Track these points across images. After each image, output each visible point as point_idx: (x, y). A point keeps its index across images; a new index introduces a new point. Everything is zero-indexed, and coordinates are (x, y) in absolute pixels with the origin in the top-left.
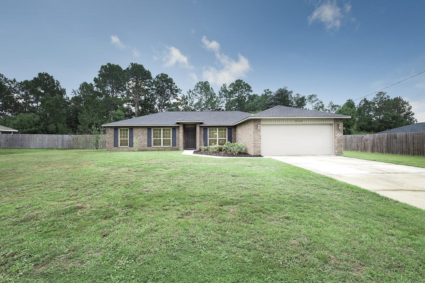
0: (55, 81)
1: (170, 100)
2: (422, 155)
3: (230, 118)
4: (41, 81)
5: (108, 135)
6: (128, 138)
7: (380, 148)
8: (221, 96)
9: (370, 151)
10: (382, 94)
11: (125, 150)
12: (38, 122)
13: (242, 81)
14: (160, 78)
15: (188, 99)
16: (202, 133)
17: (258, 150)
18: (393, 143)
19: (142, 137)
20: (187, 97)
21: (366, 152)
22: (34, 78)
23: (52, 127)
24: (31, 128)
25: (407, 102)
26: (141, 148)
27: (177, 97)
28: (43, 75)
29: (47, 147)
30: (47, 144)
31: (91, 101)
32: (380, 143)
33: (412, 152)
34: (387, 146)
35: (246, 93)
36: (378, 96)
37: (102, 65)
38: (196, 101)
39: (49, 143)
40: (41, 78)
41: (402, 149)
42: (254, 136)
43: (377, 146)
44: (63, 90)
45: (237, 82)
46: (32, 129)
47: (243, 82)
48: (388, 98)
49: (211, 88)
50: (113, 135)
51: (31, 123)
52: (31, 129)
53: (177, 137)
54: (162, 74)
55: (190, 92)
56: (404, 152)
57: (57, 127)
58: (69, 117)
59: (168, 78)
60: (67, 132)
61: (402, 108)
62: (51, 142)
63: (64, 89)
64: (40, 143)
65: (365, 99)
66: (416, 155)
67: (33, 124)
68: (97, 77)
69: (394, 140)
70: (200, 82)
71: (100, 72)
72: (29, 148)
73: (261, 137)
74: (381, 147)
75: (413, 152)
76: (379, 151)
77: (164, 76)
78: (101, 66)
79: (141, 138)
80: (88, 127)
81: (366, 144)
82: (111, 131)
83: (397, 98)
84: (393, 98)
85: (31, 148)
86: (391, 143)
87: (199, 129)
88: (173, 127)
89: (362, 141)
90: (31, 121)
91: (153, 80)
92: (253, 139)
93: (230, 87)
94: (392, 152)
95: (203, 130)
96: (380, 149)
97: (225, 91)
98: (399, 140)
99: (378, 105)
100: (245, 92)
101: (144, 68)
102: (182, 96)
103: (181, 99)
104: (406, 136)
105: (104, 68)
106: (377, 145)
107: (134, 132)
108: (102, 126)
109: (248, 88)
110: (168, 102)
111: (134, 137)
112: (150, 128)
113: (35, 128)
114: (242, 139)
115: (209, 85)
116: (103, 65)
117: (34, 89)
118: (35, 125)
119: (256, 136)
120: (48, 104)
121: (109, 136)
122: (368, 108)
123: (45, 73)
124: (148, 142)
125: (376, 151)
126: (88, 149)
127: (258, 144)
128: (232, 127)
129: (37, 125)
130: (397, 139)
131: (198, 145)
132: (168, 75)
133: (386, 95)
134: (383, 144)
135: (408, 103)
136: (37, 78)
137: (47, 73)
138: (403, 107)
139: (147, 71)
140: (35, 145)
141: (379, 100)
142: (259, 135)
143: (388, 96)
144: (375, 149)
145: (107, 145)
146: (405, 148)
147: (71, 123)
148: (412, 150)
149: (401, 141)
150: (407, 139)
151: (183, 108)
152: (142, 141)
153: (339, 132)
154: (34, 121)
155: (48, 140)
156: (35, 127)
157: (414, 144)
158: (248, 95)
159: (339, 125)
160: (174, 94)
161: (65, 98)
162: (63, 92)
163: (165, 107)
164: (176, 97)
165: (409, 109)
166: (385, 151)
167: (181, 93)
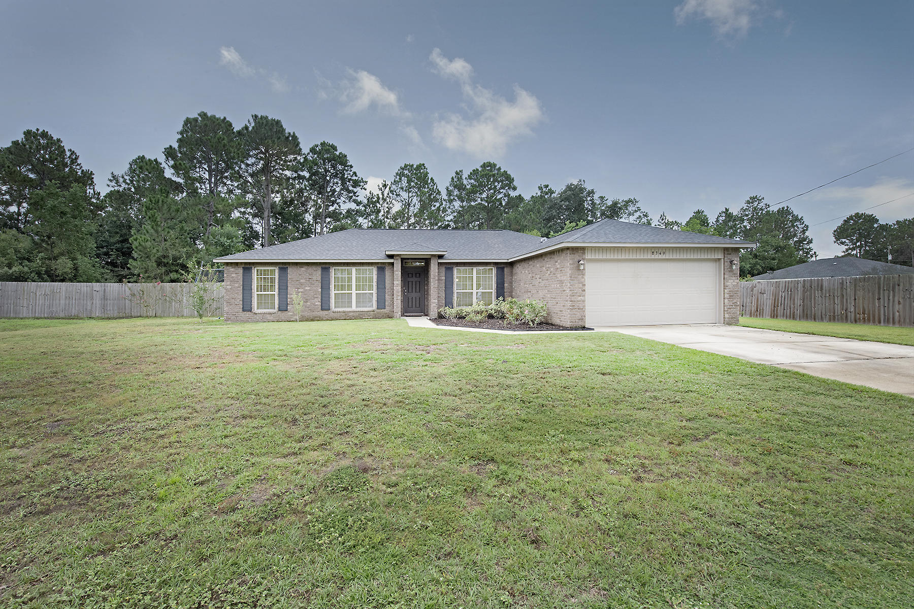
0: (67, 150)
1: (341, 204)
2: (871, 321)
3: (497, 245)
4: (30, 151)
5: (229, 283)
6: (277, 290)
7: (788, 308)
8: (452, 198)
9: (770, 314)
10: (756, 201)
11: (269, 318)
12: (28, 252)
13: (495, 165)
14: (320, 153)
15: (381, 203)
16: (443, 278)
17: (578, 315)
18: (815, 298)
19: (309, 288)
20: (378, 198)
21: (760, 317)
22: (12, 142)
23: (63, 265)
24: (10, 266)
25: (800, 217)
26: (306, 314)
27: (357, 198)
28: (35, 135)
29: (65, 313)
30: (63, 306)
31: (163, 201)
32: (789, 299)
33: (853, 315)
34: (803, 306)
35: (502, 193)
36: (749, 205)
37: (187, 118)
38: (397, 207)
39: (69, 304)
40: (32, 142)
41: (832, 311)
42: (571, 285)
43: (782, 305)
44: (88, 175)
45: (485, 168)
46: (14, 269)
47: (497, 167)
48: (767, 209)
49: (432, 179)
50: (240, 283)
51: (8, 254)
52: (10, 268)
53: (387, 288)
54: (323, 144)
55: (385, 186)
56: (837, 317)
57: (75, 264)
58: (104, 239)
59: (337, 153)
60: (99, 277)
61: (792, 230)
62: (74, 301)
63: (90, 172)
64: (47, 303)
65: (726, 209)
66: (860, 322)
67: (15, 257)
68: (176, 145)
69: (818, 294)
70: (406, 166)
71: (181, 133)
72: (17, 316)
73: (586, 288)
74: (792, 306)
75: (855, 316)
76: (787, 314)
77: (329, 149)
78: (184, 119)
79: (307, 290)
80: (155, 265)
81: (760, 302)
82: (234, 275)
83: (783, 208)
84: (776, 210)
85: (21, 317)
86: (811, 299)
87: (437, 271)
88: (379, 266)
89: (752, 294)
90: (9, 250)
91: (304, 156)
92: (570, 290)
93: (470, 177)
94: (813, 317)
95: (444, 272)
96: (788, 311)
97: (460, 187)
98: (827, 292)
99: (750, 223)
100: (501, 191)
101: (284, 127)
102: (369, 195)
103: (365, 201)
104: (842, 283)
105: (191, 123)
106: (783, 302)
107: (289, 277)
108: (214, 261)
109: (508, 181)
110: (336, 209)
111: (289, 288)
112: (327, 266)
113: (21, 267)
114: (534, 291)
115: (427, 173)
116: (189, 117)
117: (13, 170)
118: (20, 258)
119: (576, 285)
120: (54, 208)
121: (230, 287)
122: (731, 228)
123: (41, 130)
124: (321, 299)
125: (782, 314)
126: (169, 316)
127: (580, 301)
128: (505, 266)
129: (24, 258)
130: (824, 291)
131: (435, 305)
132: (336, 147)
133: (764, 202)
134: (796, 300)
135: (802, 220)
136: (20, 142)
137: (47, 132)
138: (793, 226)
139: (292, 134)
140: (34, 310)
141: (750, 212)
142: (582, 283)
143: (766, 204)
144: (779, 311)
145: (227, 308)
146: (839, 309)
147: (107, 254)
148: (853, 312)
149: (831, 294)
150: (843, 291)
151: (370, 224)
152: (308, 298)
153: (732, 277)
154: (17, 251)
155: (66, 297)
156: (21, 264)
157: (857, 300)
158: (505, 196)
159: (732, 261)
160: (349, 192)
161: (91, 194)
162: (87, 178)
163: (328, 220)
164: (354, 197)
165: (804, 232)
166: (798, 315)
167: (366, 190)
